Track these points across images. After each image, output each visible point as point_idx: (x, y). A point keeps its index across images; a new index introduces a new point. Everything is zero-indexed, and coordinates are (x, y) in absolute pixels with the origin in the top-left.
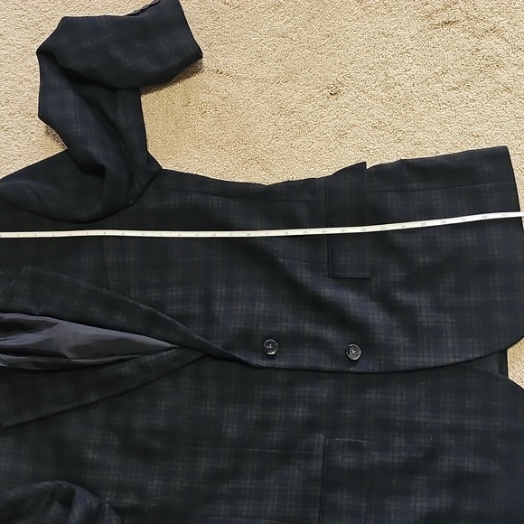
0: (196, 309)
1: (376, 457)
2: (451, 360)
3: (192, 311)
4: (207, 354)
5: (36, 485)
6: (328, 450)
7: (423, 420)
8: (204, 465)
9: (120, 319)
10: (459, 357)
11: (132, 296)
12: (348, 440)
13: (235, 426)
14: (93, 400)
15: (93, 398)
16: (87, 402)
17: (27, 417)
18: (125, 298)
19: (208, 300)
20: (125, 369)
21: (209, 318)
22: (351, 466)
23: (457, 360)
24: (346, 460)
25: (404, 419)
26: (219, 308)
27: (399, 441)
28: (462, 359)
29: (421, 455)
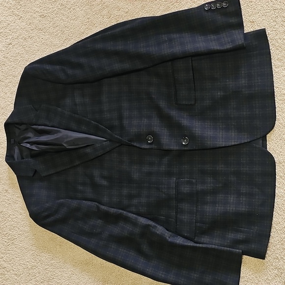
0: (116, 123)
1: (200, 187)
2: (233, 143)
3: (114, 124)
4: (122, 144)
5: (57, 201)
6: (177, 185)
7: (220, 169)
8: (125, 191)
9: (84, 128)
10: (237, 142)
11: (89, 118)
12: (186, 180)
13: (137, 174)
14: (77, 164)
15: (77, 163)
16: (75, 164)
17: (52, 171)
18: (85, 118)
19: (121, 118)
20: (88, 150)
21: (122, 127)
22: (188, 191)
23: (236, 143)
24: (186, 189)
25: (212, 168)
26: (126, 122)
27: (209, 179)
28: (238, 143)
29: (220, 185)
